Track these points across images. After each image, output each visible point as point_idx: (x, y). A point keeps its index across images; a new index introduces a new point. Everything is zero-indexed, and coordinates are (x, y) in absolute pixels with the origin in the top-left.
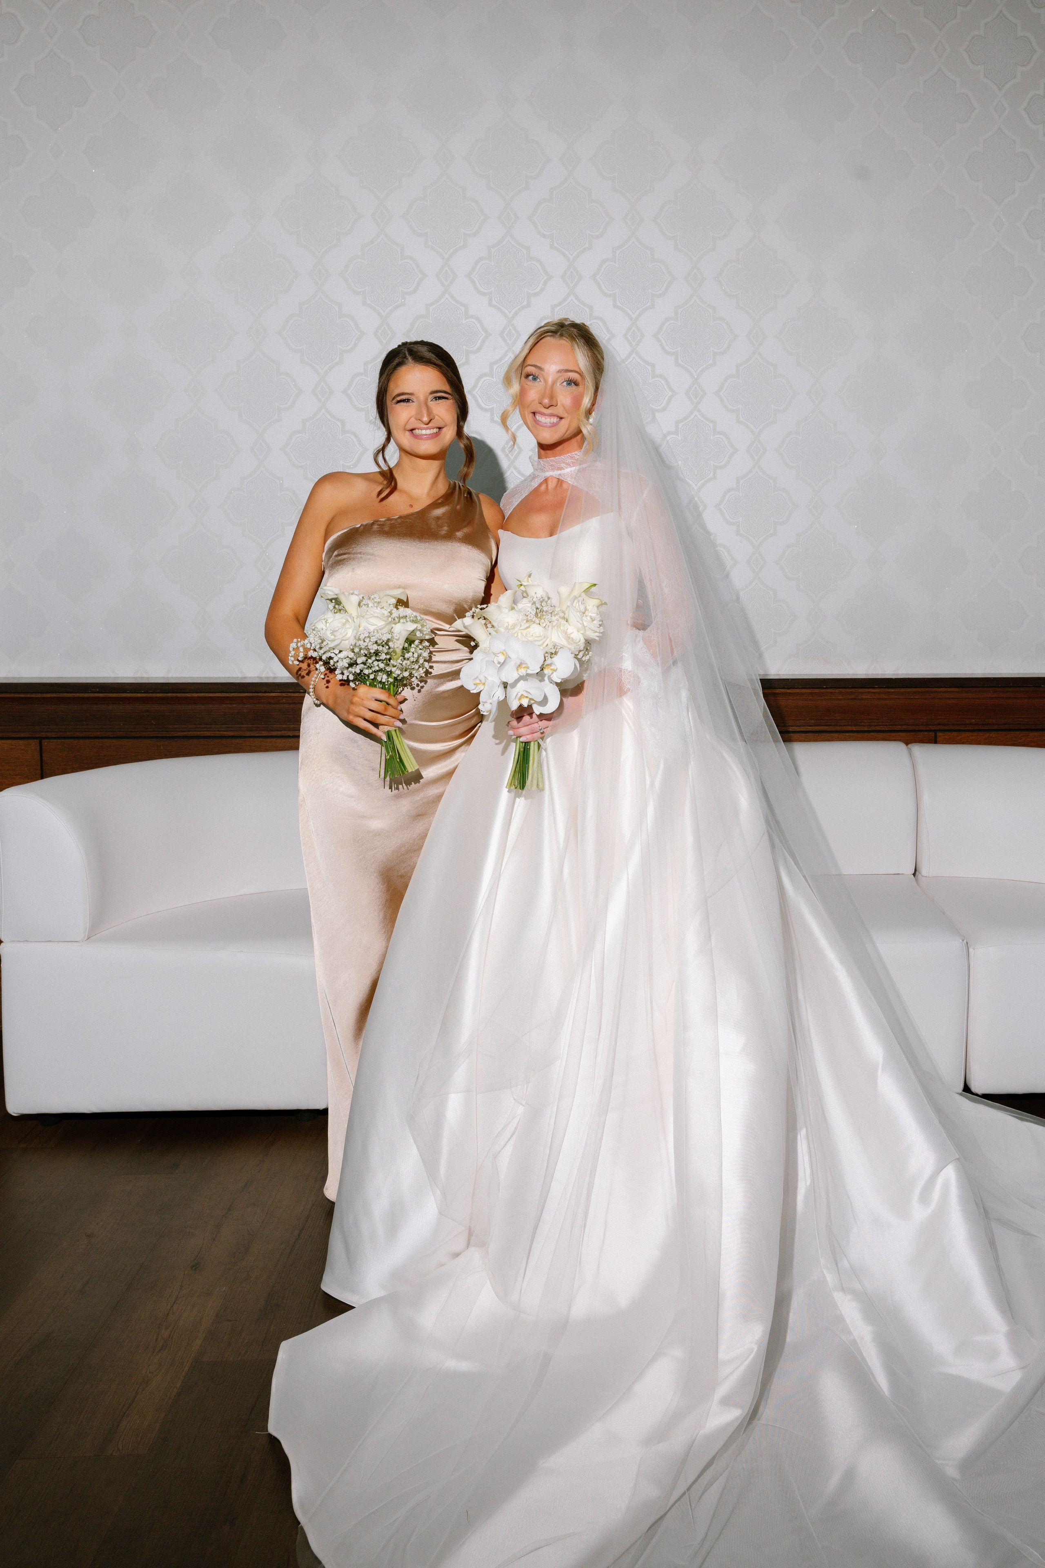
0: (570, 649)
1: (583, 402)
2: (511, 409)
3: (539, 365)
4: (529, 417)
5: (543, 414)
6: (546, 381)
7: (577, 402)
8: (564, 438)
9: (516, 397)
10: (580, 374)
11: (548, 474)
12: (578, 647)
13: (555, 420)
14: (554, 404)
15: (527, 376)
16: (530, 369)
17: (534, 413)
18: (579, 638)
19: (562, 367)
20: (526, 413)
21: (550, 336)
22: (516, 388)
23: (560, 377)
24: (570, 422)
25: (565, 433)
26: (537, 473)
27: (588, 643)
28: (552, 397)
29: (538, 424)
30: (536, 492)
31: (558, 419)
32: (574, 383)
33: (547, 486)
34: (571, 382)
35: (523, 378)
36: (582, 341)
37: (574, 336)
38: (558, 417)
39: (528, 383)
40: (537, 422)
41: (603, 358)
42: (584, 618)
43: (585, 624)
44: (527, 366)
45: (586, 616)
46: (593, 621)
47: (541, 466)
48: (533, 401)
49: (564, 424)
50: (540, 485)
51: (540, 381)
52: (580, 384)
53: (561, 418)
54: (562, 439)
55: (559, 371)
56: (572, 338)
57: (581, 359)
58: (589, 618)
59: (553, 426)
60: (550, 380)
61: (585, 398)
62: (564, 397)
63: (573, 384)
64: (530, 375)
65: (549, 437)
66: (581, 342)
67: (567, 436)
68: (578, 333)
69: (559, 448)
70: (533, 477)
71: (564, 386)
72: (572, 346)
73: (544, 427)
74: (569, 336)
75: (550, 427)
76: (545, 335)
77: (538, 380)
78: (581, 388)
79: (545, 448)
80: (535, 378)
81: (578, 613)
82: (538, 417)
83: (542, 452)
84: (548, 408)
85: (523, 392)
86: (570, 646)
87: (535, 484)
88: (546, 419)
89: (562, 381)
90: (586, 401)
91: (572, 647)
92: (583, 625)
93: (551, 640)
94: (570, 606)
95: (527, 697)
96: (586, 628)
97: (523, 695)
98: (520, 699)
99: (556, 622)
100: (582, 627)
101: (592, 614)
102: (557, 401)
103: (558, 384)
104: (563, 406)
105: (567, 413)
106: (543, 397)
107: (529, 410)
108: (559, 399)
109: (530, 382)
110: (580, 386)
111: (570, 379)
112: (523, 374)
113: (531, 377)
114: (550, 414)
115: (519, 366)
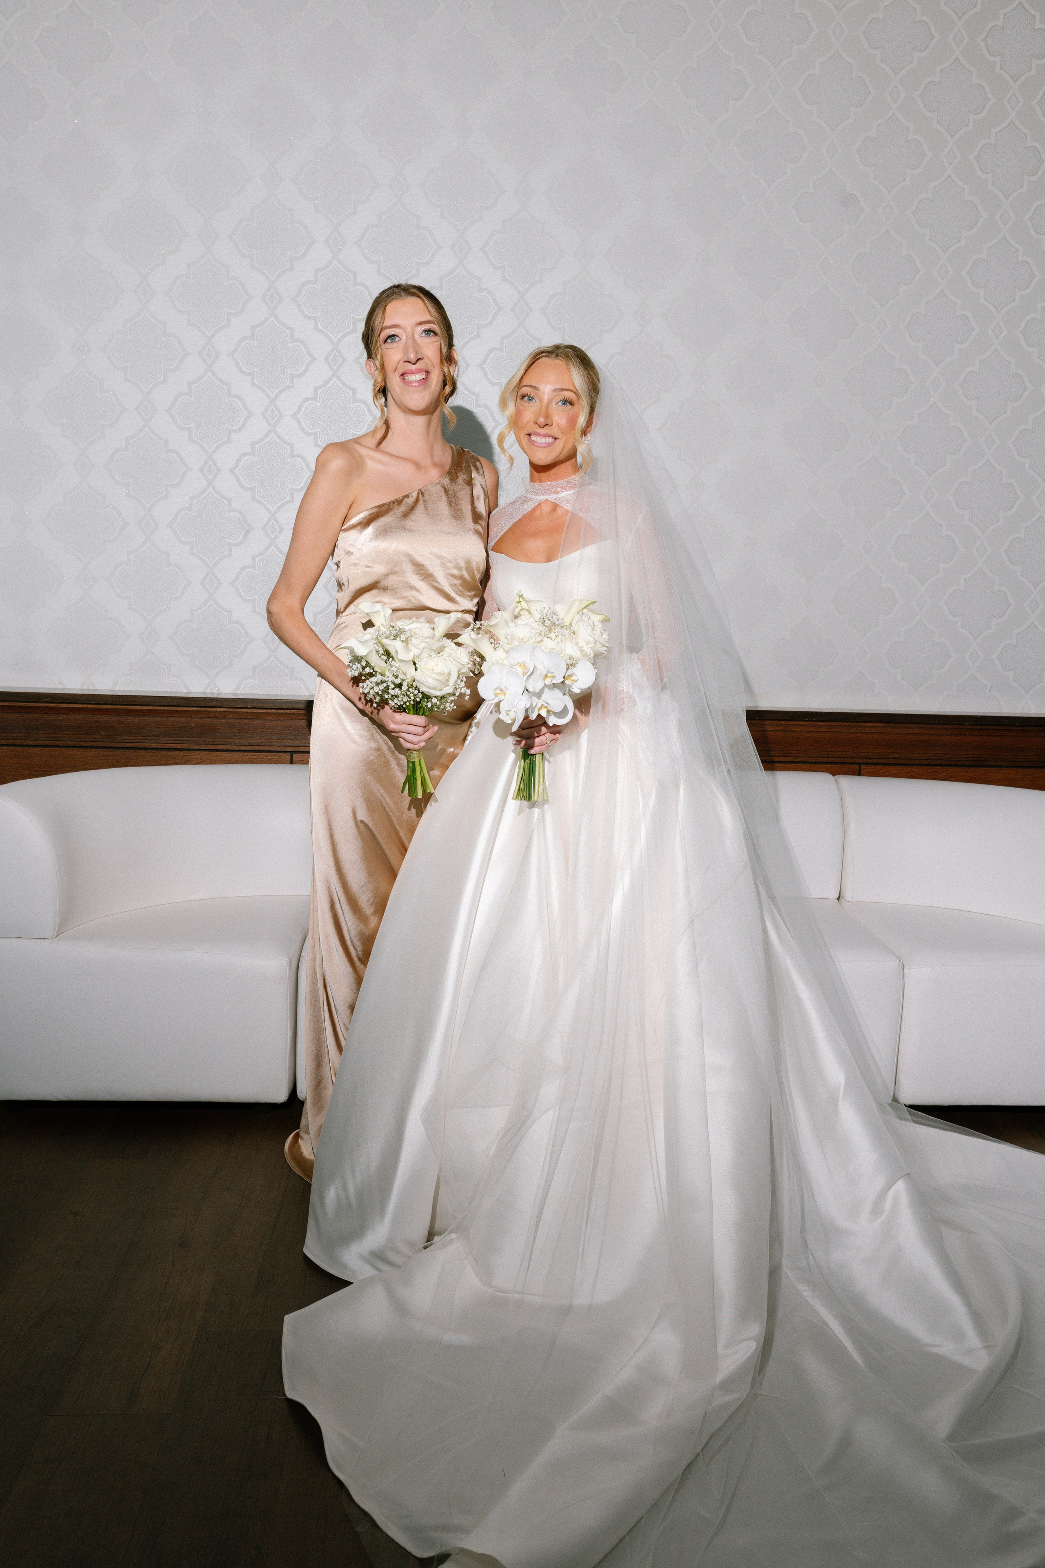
0: (586, 660)
1: (579, 421)
2: (507, 431)
3: (535, 385)
4: (525, 440)
5: (538, 435)
6: (541, 401)
7: (572, 421)
8: (558, 459)
9: (512, 419)
10: (575, 393)
11: (541, 499)
13: (550, 440)
14: (550, 424)
15: (523, 397)
16: (525, 390)
17: (529, 435)
18: (588, 650)
19: (556, 387)
20: (522, 434)
21: (546, 356)
22: (511, 408)
23: (555, 396)
24: (565, 442)
25: (560, 454)
26: (529, 496)
28: (547, 417)
29: (533, 445)
30: (530, 515)
31: (553, 440)
32: (569, 403)
33: (541, 510)
34: (567, 402)
35: (518, 399)
36: (578, 361)
37: (570, 356)
38: (553, 436)
39: (524, 404)
40: (532, 443)
41: (598, 377)
43: (596, 639)
44: (523, 387)
45: (595, 632)
46: (602, 635)
48: (528, 422)
49: (559, 445)
50: (533, 509)
51: (536, 401)
52: (576, 403)
53: (556, 439)
55: (555, 390)
56: (567, 357)
57: (577, 378)
58: (599, 632)
59: (547, 447)
60: (546, 398)
61: (580, 418)
62: (560, 417)
63: (568, 404)
64: (526, 396)
65: (543, 457)
66: (576, 362)
67: (562, 457)
68: (573, 353)
69: (556, 469)
70: (525, 501)
71: (559, 405)
72: (568, 365)
73: (539, 447)
74: (564, 359)
76: (540, 357)
77: (534, 401)
78: (576, 408)
79: (539, 469)
80: (531, 399)
82: (533, 438)
83: (536, 474)
84: (543, 428)
85: (518, 414)
86: (586, 657)
87: (528, 507)
88: (541, 439)
89: (558, 401)
90: (582, 420)
91: (589, 657)
92: (593, 637)
93: (566, 654)
94: (580, 619)
95: (546, 707)
96: (595, 641)
97: (542, 705)
98: (539, 710)
99: (567, 635)
100: (592, 639)
101: (599, 627)
102: (552, 420)
103: (554, 404)
104: (559, 426)
105: (562, 433)
106: (539, 416)
107: (524, 434)
108: (554, 419)
109: (525, 403)
110: (576, 406)
111: (566, 398)
112: (519, 396)
113: (527, 398)
114: (546, 434)
115: (515, 387)
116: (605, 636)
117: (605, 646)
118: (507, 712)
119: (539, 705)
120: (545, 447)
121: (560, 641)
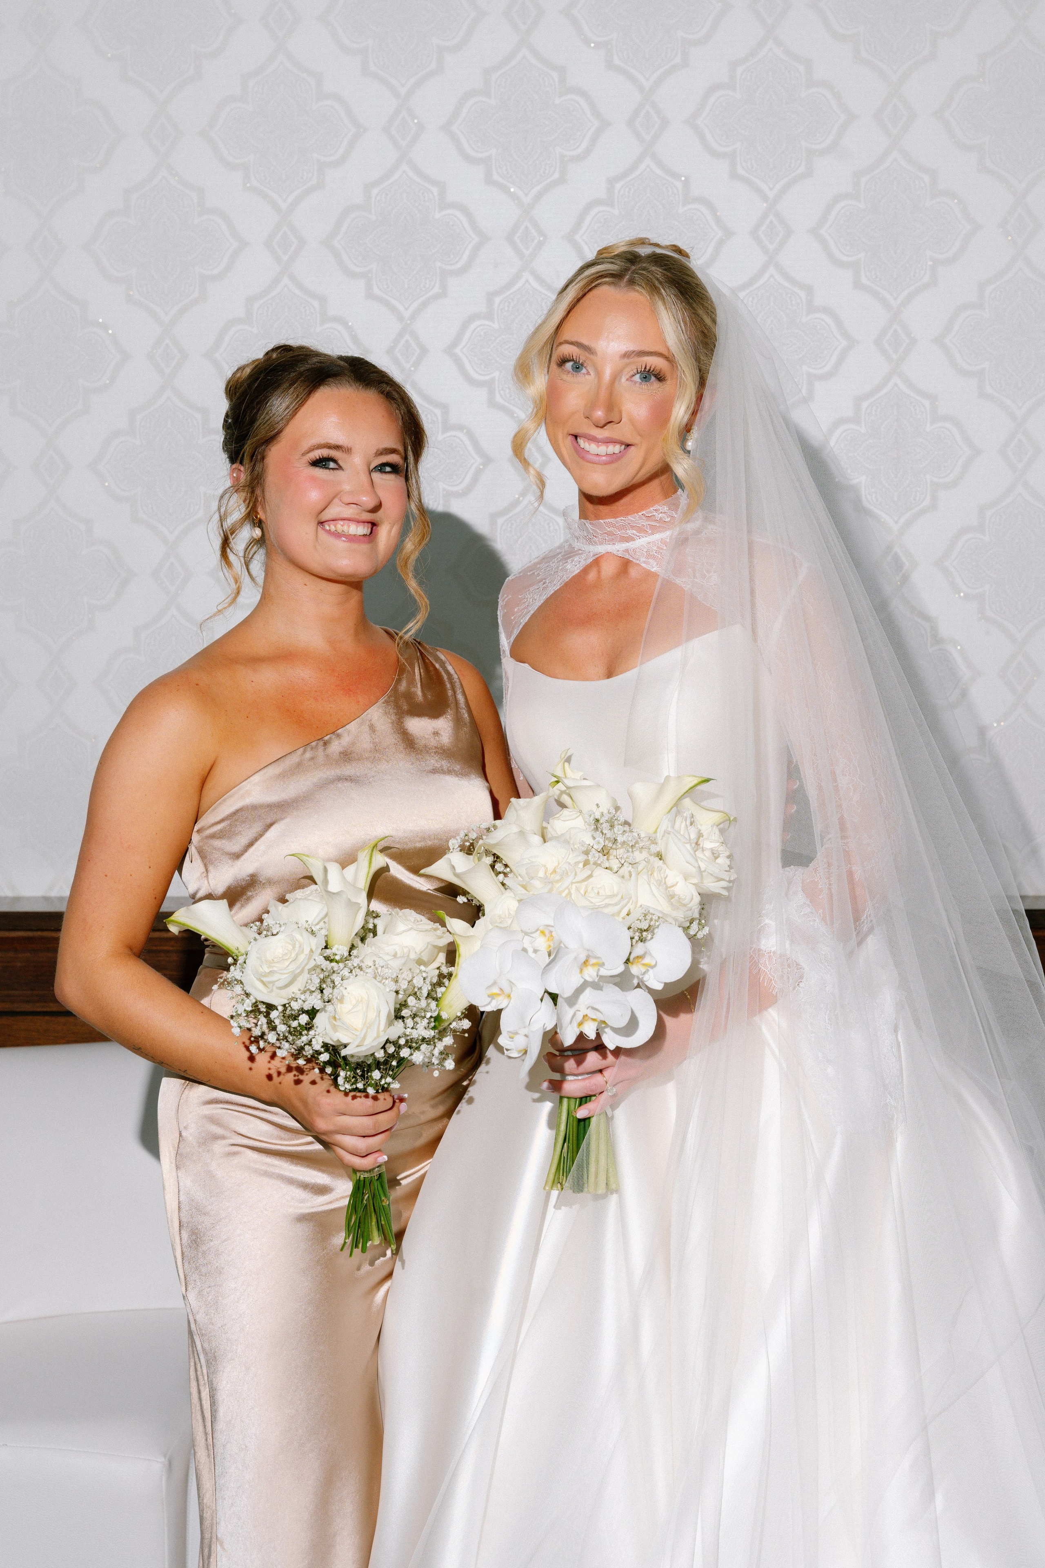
0: (676, 920)
1: (674, 411)
3: (586, 342)
4: (566, 443)
5: (592, 439)
6: (598, 373)
7: (661, 413)
8: (634, 481)
9: (540, 404)
10: (666, 358)
11: (601, 549)
12: (689, 913)
13: (617, 448)
14: (616, 419)
15: (562, 363)
16: (567, 350)
17: (576, 438)
18: (688, 893)
19: (630, 347)
20: (560, 437)
21: (608, 283)
22: (539, 387)
23: (627, 365)
24: (647, 451)
25: (637, 474)
26: (577, 545)
27: (707, 900)
28: (611, 405)
29: (583, 458)
30: (577, 584)
31: (623, 447)
32: (655, 376)
33: (599, 572)
34: (649, 375)
35: (552, 368)
36: (673, 290)
37: (657, 283)
38: (622, 443)
39: (565, 377)
40: (583, 454)
41: (714, 321)
42: (699, 854)
43: (703, 866)
44: (561, 344)
45: (703, 850)
46: (716, 858)
47: (588, 532)
48: (573, 413)
49: (635, 456)
50: (586, 570)
51: (588, 373)
52: (668, 376)
53: (629, 445)
54: (630, 484)
55: (626, 355)
56: (653, 289)
57: (669, 326)
58: (708, 853)
59: (612, 461)
60: (608, 371)
61: (677, 405)
62: (636, 405)
63: (653, 378)
64: (568, 362)
65: (604, 481)
66: (669, 294)
67: (640, 479)
68: (662, 271)
69: (625, 500)
70: (570, 553)
71: (636, 382)
72: (653, 304)
73: (595, 463)
74: (646, 284)
75: (606, 463)
76: (596, 283)
77: (584, 371)
78: (668, 386)
79: (595, 502)
80: (578, 367)
81: (688, 846)
82: (581, 446)
83: (590, 509)
84: (602, 427)
85: (553, 395)
86: (675, 914)
87: (574, 568)
88: (598, 447)
89: (632, 373)
90: (680, 412)
91: (680, 915)
92: (694, 867)
93: (639, 904)
94: (669, 829)
95: (594, 1020)
96: (701, 872)
97: (585, 1016)
98: (580, 1024)
99: (643, 864)
100: (694, 870)
101: (711, 843)
102: (620, 412)
103: (623, 380)
104: (632, 421)
105: (640, 435)
106: (593, 405)
107: (566, 432)
108: (624, 409)
109: (567, 375)
110: (668, 382)
111: (648, 368)
112: (554, 358)
113: (571, 364)
114: (607, 438)
115: (546, 343)
116: (723, 861)
117: (722, 880)
118: (512, 1035)
119: (579, 1017)
120: (605, 464)
121: (627, 875)
